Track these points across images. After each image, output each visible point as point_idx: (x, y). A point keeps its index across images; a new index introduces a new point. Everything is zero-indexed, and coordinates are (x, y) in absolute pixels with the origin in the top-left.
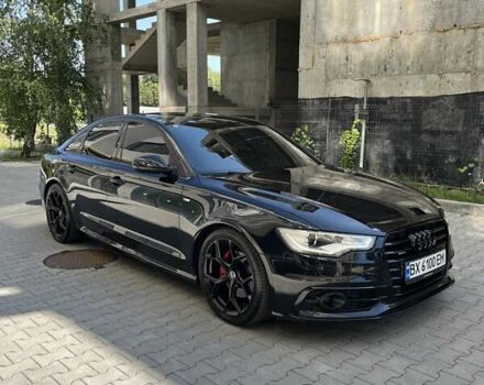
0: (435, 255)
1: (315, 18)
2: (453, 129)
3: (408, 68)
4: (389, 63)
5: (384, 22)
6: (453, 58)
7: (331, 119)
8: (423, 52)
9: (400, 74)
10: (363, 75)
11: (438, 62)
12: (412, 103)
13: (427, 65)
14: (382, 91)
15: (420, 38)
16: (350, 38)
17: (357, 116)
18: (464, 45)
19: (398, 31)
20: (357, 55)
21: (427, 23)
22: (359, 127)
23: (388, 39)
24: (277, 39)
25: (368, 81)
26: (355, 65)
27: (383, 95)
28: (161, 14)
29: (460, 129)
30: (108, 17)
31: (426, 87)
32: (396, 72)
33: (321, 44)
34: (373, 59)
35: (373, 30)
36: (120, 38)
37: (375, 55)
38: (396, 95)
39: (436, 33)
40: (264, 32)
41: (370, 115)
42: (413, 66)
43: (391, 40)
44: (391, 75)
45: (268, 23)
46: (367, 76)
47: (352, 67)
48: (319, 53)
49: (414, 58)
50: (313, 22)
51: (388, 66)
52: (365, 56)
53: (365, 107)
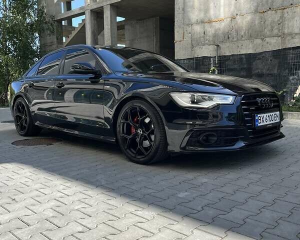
0: (273, 113)
1: (183, 9)
2: (272, 72)
3: (242, 37)
4: (230, 34)
5: (227, 9)
6: (269, 28)
8: (251, 26)
9: (238, 40)
10: (214, 42)
11: (261, 32)
12: (246, 57)
13: (254, 34)
14: (227, 51)
15: (249, 18)
16: (205, 21)
17: (212, 65)
18: (276, 20)
19: (235, 14)
20: (210, 31)
21: (253, 9)
23: (229, 19)
24: (160, 29)
25: (218, 46)
26: (210, 36)
27: (227, 54)
28: (88, 13)
29: (276, 72)
30: (54, 17)
31: (253, 47)
32: (235, 39)
33: (188, 25)
34: (221, 32)
35: (220, 14)
36: (62, 29)
37: (221, 30)
38: (236, 53)
39: (258, 14)
40: (152, 25)
41: (220, 66)
42: (245, 35)
43: (231, 20)
44: (232, 41)
45: (154, 19)
46: (217, 43)
47: (208, 38)
48: (187, 31)
49: (246, 30)
50: (183, 12)
51: (230, 36)
52: (216, 31)
53: (216, 62)
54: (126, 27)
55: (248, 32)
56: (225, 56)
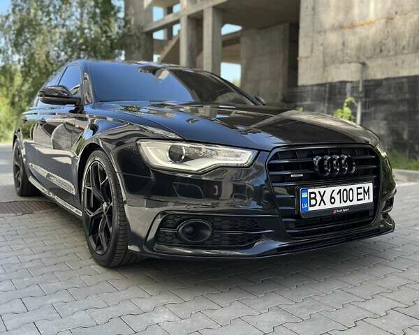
0: (354, 187)
1: (313, 9)
3: (404, 48)
4: (384, 44)
5: (379, 6)
7: (329, 103)
9: (396, 54)
10: (358, 58)
12: (408, 82)
14: (378, 72)
16: (346, 24)
17: (348, 94)
19: (393, 12)
20: (353, 41)
22: (351, 106)
23: (383, 21)
25: (364, 64)
26: (351, 50)
27: (379, 76)
28: (184, 21)
30: (142, 28)
32: (392, 53)
33: (319, 32)
34: (369, 42)
35: (368, 13)
37: (371, 38)
38: (392, 74)
40: (278, 35)
41: (366, 97)
42: (409, 45)
43: (387, 22)
44: (387, 56)
45: (281, 27)
46: (363, 59)
47: (349, 51)
48: (317, 41)
49: (410, 37)
50: (312, 13)
51: (383, 48)
52: (361, 40)
53: (360, 89)
54: (243, 39)
55: (414, 41)
56: (374, 80)
